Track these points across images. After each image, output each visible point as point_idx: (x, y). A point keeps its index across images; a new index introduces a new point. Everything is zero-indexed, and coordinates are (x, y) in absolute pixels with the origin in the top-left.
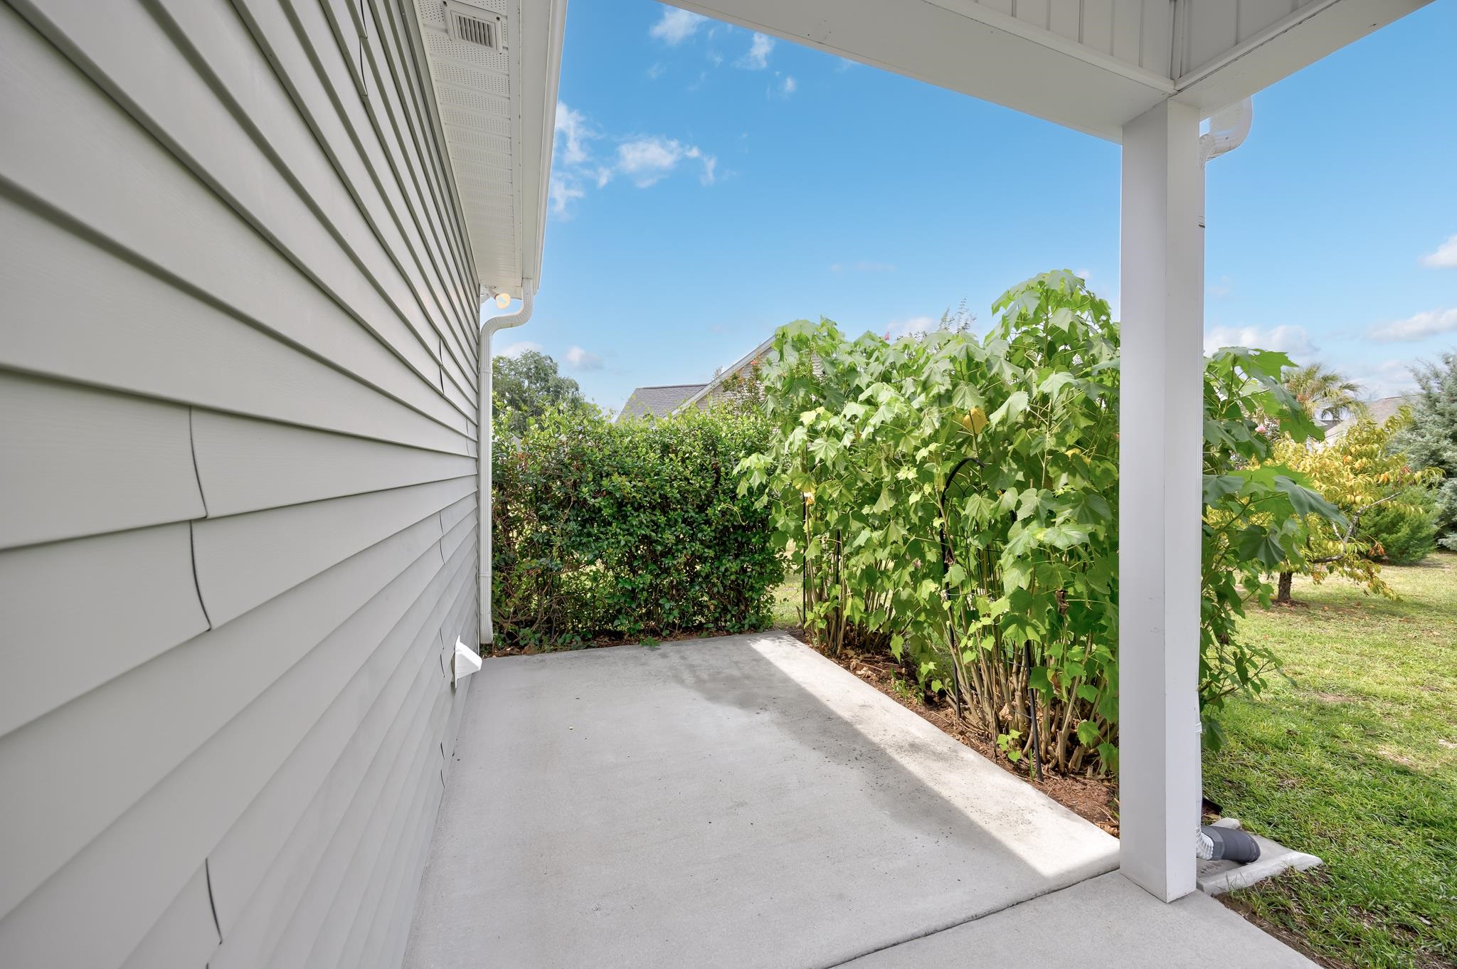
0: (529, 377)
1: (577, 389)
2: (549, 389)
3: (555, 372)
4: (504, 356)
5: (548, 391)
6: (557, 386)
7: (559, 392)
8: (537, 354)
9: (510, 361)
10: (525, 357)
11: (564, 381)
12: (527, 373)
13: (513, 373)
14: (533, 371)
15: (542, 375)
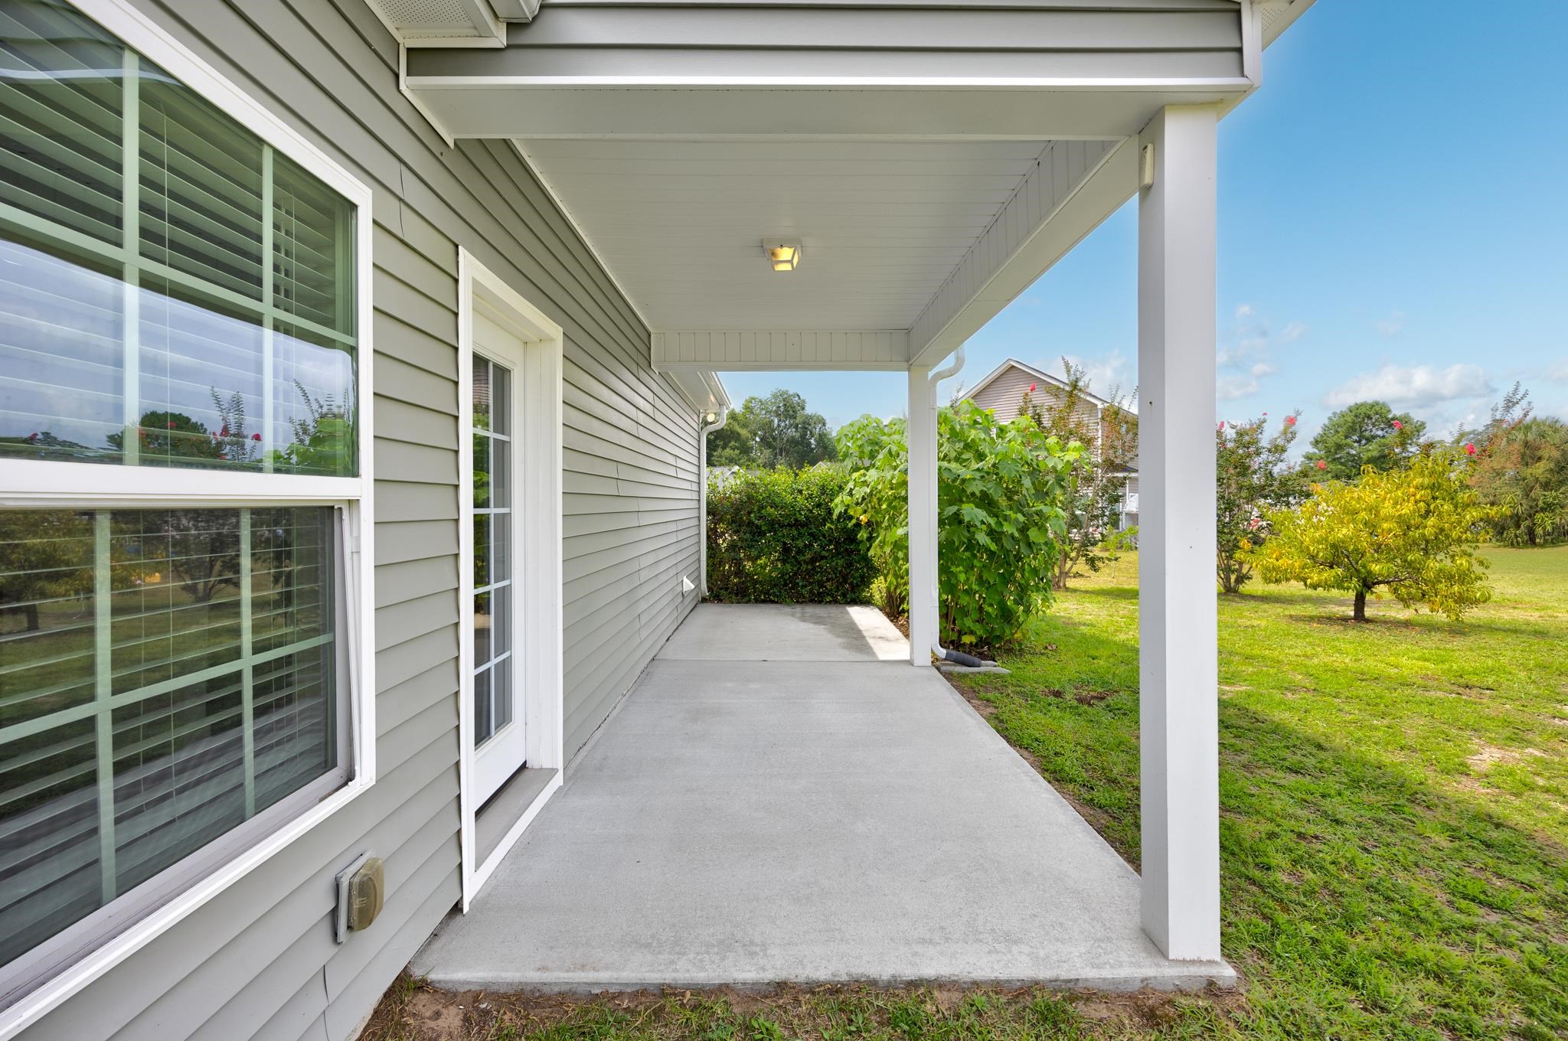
0: (778, 415)
1: (824, 424)
2: (797, 425)
3: (803, 409)
4: (756, 396)
5: (796, 427)
6: (804, 423)
7: (806, 428)
8: (786, 392)
9: (761, 401)
10: (775, 396)
11: (811, 417)
12: (776, 412)
13: (764, 412)
14: (782, 409)
15: (791, 413)
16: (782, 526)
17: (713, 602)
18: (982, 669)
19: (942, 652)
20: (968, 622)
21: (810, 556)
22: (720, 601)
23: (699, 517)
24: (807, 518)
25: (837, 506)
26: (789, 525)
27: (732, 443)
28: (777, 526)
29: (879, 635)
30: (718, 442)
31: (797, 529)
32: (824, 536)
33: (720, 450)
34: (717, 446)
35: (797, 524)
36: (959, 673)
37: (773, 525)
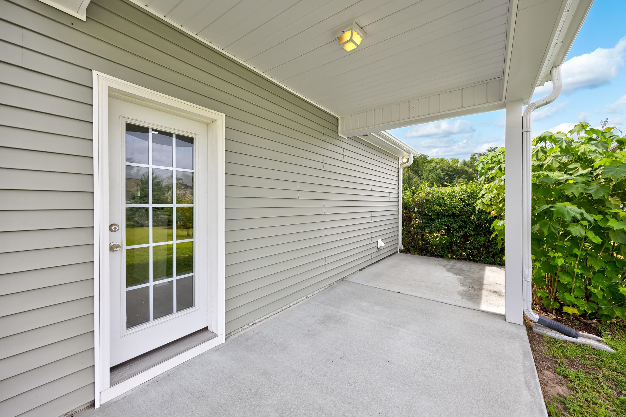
16: (444, 216)
17: (406, 253)
18: (580, 340)
19: (535, 317)
20: (570, 298)
21: (462, 234)
22: (410, 252)
23: (398, 210)
24: (460, 212)
25: (477, 205)
26: (448, 215)
27: (464, 176)
28: (440, 216)
29: (495, 289)
30: (455, 176)
31: (454, 218)
32: (472, 222)
33: (456, 179)
34: (455, 177)
35: (454, 215)
36: (550, 338)
37: (438, 215)
